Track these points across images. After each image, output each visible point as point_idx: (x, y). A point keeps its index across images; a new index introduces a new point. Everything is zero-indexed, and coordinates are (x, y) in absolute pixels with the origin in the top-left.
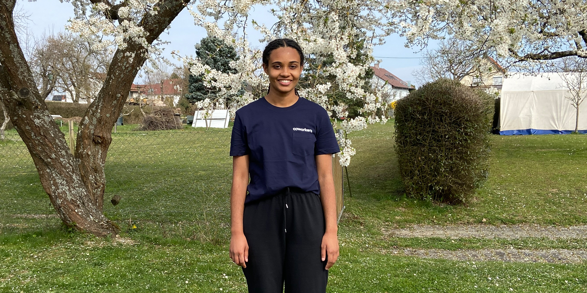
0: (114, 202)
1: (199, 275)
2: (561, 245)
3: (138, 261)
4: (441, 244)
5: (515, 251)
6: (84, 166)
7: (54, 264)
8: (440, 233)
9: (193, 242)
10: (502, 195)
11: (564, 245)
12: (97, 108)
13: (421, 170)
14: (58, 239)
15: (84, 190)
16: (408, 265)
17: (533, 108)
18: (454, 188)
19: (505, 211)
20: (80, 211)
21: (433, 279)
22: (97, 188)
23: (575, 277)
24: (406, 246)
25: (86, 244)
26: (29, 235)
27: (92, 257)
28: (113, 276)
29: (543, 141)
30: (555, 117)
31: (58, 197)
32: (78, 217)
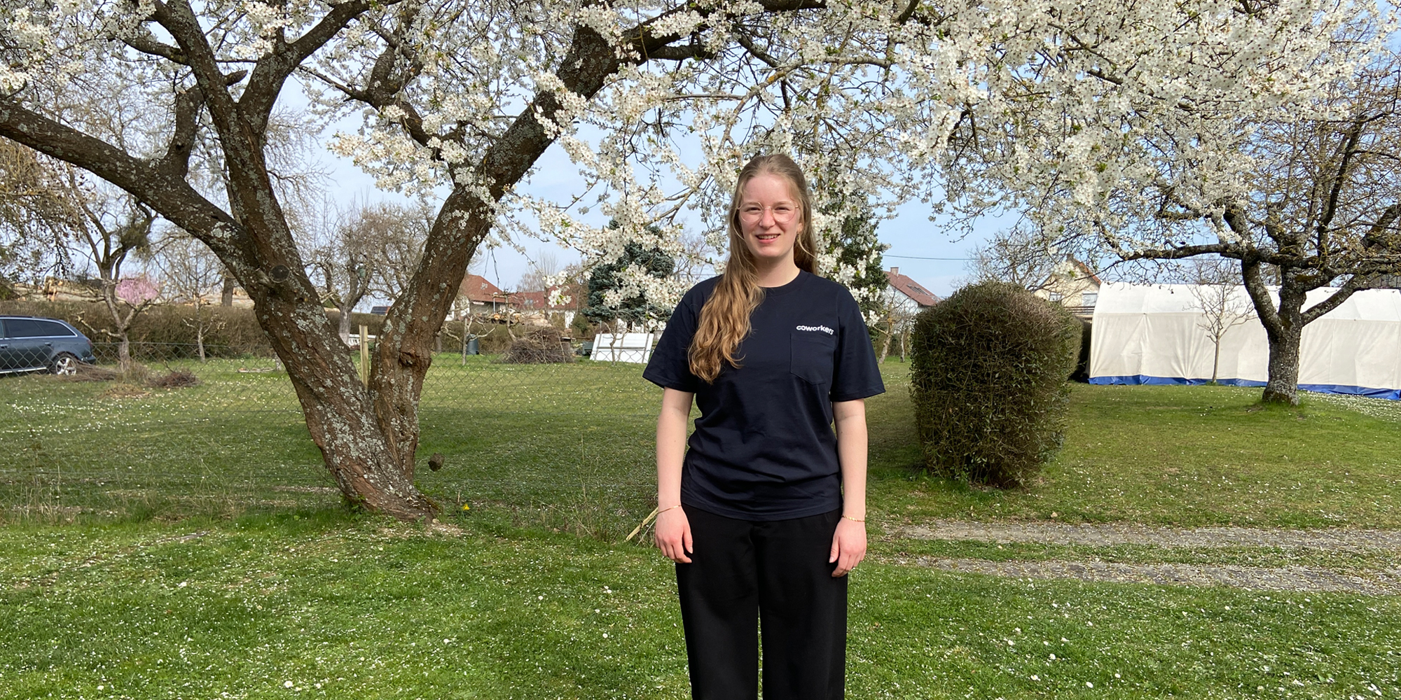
0: (434, 466)
1: (563, 588)
2: (1179, 557)
3: (464, 563)
4: (980, 551)
5: (1102, 564)
6: (383, 402)
7: (321, 563)
8: (979, 534)
9: (562, 535)
10: (1085, 476)
11: (1186, 557)
12: (406, 307)
13: (953, 431)
14: (334, 523)
15: (380, 443)
16: (919, 581)
17: (1144, 341)
18: (1007, 460)
19: (1089, 501)
20: (373, 477)
21: (958, 604)
22: (403, 440)
23: (1199, 607)
24: (921, 553)
25: (381, 532)
26: (288, 516)
27: (387, 553)
28: (418, 585)
29: (1160, 394)
30: (1181, 357)
31: (336, 452)
32: (369, 486)
